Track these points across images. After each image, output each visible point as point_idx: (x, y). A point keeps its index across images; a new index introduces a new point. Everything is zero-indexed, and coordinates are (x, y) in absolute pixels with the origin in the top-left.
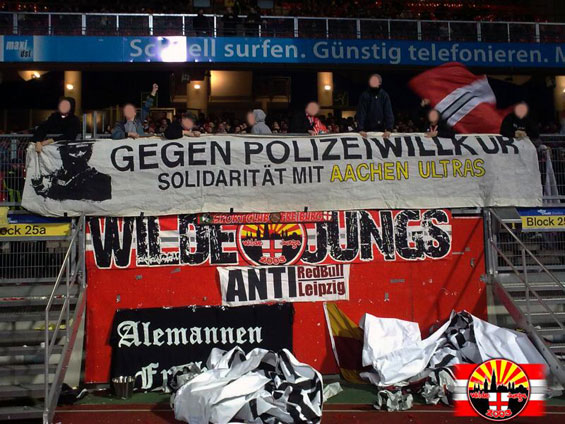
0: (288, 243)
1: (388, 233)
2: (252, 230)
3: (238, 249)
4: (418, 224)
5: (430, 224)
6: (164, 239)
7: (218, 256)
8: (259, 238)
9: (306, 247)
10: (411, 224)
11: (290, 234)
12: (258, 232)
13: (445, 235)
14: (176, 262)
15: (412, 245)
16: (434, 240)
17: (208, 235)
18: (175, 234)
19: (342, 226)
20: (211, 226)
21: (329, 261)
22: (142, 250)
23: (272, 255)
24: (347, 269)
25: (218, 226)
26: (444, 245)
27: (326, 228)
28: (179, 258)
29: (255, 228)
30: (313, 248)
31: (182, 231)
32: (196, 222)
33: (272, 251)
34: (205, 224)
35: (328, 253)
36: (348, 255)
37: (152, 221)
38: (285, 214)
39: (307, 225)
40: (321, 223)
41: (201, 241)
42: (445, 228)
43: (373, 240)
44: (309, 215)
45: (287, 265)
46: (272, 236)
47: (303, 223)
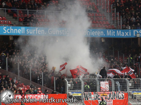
1: (117, 95)
3: (100, 98)
4: (120, 94)
5: (122, 94)
6: (92, 96)
7: (98, 99)
15: (120, 97)
19: (112, 94)
21: (110, 100)
22: (90, 98)
24: (112, 101)
25: (98, 94)
26: (123, 97)
28: (94, 99)
30: (108, 97)
31: (94, 95)
34: (96, 94)
35: (110, 98)
36: (112, 99)
37: (91, 93)
38: (105, 92)
39: (108, 94)
40: (109, 94)
41: (96, 96)
42: (124, 94)
43: (115, 96)
44: (108, 92)
45: (106, 100)
46: (104, 96)
47: (107, 94)
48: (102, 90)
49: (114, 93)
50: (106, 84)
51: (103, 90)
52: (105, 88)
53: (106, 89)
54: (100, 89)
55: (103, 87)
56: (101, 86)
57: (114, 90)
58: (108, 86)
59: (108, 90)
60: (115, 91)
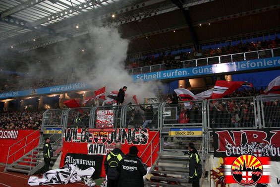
1: (129, 136)
2: (96, 134)
3: (93, 139)
4: (139, 133)
5: (142, 133)
6: (78, 135)
7: (88, 140)
8: (98, 136)
10: (136, 133)
12: (98, 134)
13: (146, 137)
15: (136, 140)
16: (143, 138)
17: (87, 134)
19: (118, 133)
20: (88, 132)
22: (74, 138)
26: (146, 140)
28: (80, 140)
30: (110, 139)
31: (82, 133)
35: (113, 141)
37: (76, 130)
38: (104, 129)
39: (109, 132)
40: (112, 132)
41: (85, 136)
42: (147, 135)
43: (125, 138)
44: (110, 130)
45: (103, 144)
46: (101, 135)
48: (98, 126)
49: (122, 130)
50: (108, 114)
51: (101, 126)
52: (106, 121)
53: (107, 123)
54: (95, 124)
55: (101, 120)
56: (98, 118)
58: (112, 118)
59: (110, 126)
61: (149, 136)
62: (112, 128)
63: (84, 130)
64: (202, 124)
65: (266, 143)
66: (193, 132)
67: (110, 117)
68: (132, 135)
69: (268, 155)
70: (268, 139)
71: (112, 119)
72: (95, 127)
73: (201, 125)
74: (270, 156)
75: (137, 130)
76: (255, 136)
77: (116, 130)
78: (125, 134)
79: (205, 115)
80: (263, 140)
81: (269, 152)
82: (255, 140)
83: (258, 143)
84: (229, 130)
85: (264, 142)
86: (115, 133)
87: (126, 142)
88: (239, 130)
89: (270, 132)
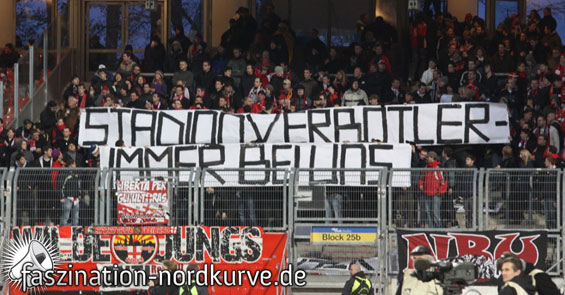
0: (146, 248)
1: (215, 243)
2: (121, 239)
3: (111, 252)
4: (238, 237)
5: (246, 237)
6: (62, 244)
7: (97, 256)
8: (126, 244)
9: (158, 251)
10: (233, 237)
11: (147, 242)
12: (126, 241)
13: (257, 245)
14: (69, 260)
15: (232, 252)
16: (249, 249)
17: (91, 242)
18: (70, 241)
19: (184, 237)
20: (93, 235)
23: (135, 257)
25: (98, 236)
26: (256, 253)
27: (172, 238)
28: (71, 257)
29: (124, 237)
30: (162, 252)
31: (74, 239)
32: (83, 233)
33: (135, 254)
34: (90, 234)
35: (173, 256)
36: (186, 258)
37: (54, 232)
38: (144, 228)
39: (158, 236)
40: (168, 236)
41: (87, 247)
42: (258, 240)
43: (205, 248)
44: (161, 229)
45: (144, 264)
46: (135, 244)
47: (156, 235)
48: (125, 220)
49: (196, 231)
50: (151, 191)
51: (134, 220)
52: (147, 209)
53: (149, 212)
54: (115, 215)
55: (133, 206)
56: (122, 200)
57: (202, 220)
58: (163, 200)
59: (162, 220)
60: (207, 224)
61: (264, 243)
62: (165, 224)
63: (80, 231)
64: (378, 219)
65: (487, 256)
66: (359, 234)
67: (157, 197)
68: (221, 242)
69: (488, 276)
70: (491, 250)
71: (166, 204)
72: (114, 223)
73: (376, 222)
74: (492, 277)
75: (233, 231)
76: (472, 244)
77: (178, 230)
78: (202, 239)
79: (384, 202)
80: (484, 251)
81: (491, 272)
82: (469, 252)
83: (476, 257)
84: (428, 233)
85: (484, 254)
86: (177, 237)
87: (207, 257)
88: (445, 233)
89: (496, 237)
